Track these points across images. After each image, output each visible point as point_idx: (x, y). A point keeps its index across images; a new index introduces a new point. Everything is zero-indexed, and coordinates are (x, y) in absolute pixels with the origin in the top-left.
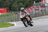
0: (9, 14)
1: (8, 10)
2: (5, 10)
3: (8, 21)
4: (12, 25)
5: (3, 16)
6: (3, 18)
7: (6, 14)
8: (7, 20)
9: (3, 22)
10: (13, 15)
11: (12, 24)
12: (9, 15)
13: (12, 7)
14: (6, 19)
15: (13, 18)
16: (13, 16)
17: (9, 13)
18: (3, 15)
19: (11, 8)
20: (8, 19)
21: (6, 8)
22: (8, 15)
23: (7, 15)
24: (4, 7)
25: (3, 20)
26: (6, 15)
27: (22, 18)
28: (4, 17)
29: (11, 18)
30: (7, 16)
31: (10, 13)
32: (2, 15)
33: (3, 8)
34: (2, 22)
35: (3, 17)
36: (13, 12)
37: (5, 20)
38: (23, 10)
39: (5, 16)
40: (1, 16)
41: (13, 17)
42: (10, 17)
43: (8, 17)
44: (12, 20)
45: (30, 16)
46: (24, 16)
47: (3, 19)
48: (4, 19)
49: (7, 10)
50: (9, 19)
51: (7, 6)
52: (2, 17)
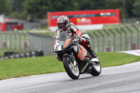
0: (126, 27)
1: (123, 15)
2: (114, 14)
3: (123, 46)
4: (133, 59)
5: (110, 33)
6: (110, 39)
7: (117, 27)
8: (121, 44)
9: (108, 50)
10: (137, 29)
11: (134, 56)
12: (125, 29)
13: (134, 5)
14: (118, 42)
15: (137, 39)
16: (138, 33)
17: (126, 24)
18: (110, 30)
19: (133, 10)
20: (124, 41)
21: (118, 10)
22: (122, 30)
23: (119, 30)
24: (113, 7)
25: (109, 45)
26: (116, 29)
27: (60, 49)
28: (112, 35)
29: (132, 38)
30: (120, 33)
31: (129, 25)
32: (105, 31)
33: (108, 10)
34: (105, 51)
35: (109, 35)
36: (138, 22)
37: (114, 45)
38: (65, 23)
39: (115, 32)
40: (103, 33)
41: (138, 36)
42: (129, 35)
43: (123, 35)
44: (135, 44)
45: (88, 43)
46: (67, 43)
47: (109, 41)
48: (112, 42)
49: (120, 14)
50: (126, 43)
51: (120, 5)
52: (106, 36)
